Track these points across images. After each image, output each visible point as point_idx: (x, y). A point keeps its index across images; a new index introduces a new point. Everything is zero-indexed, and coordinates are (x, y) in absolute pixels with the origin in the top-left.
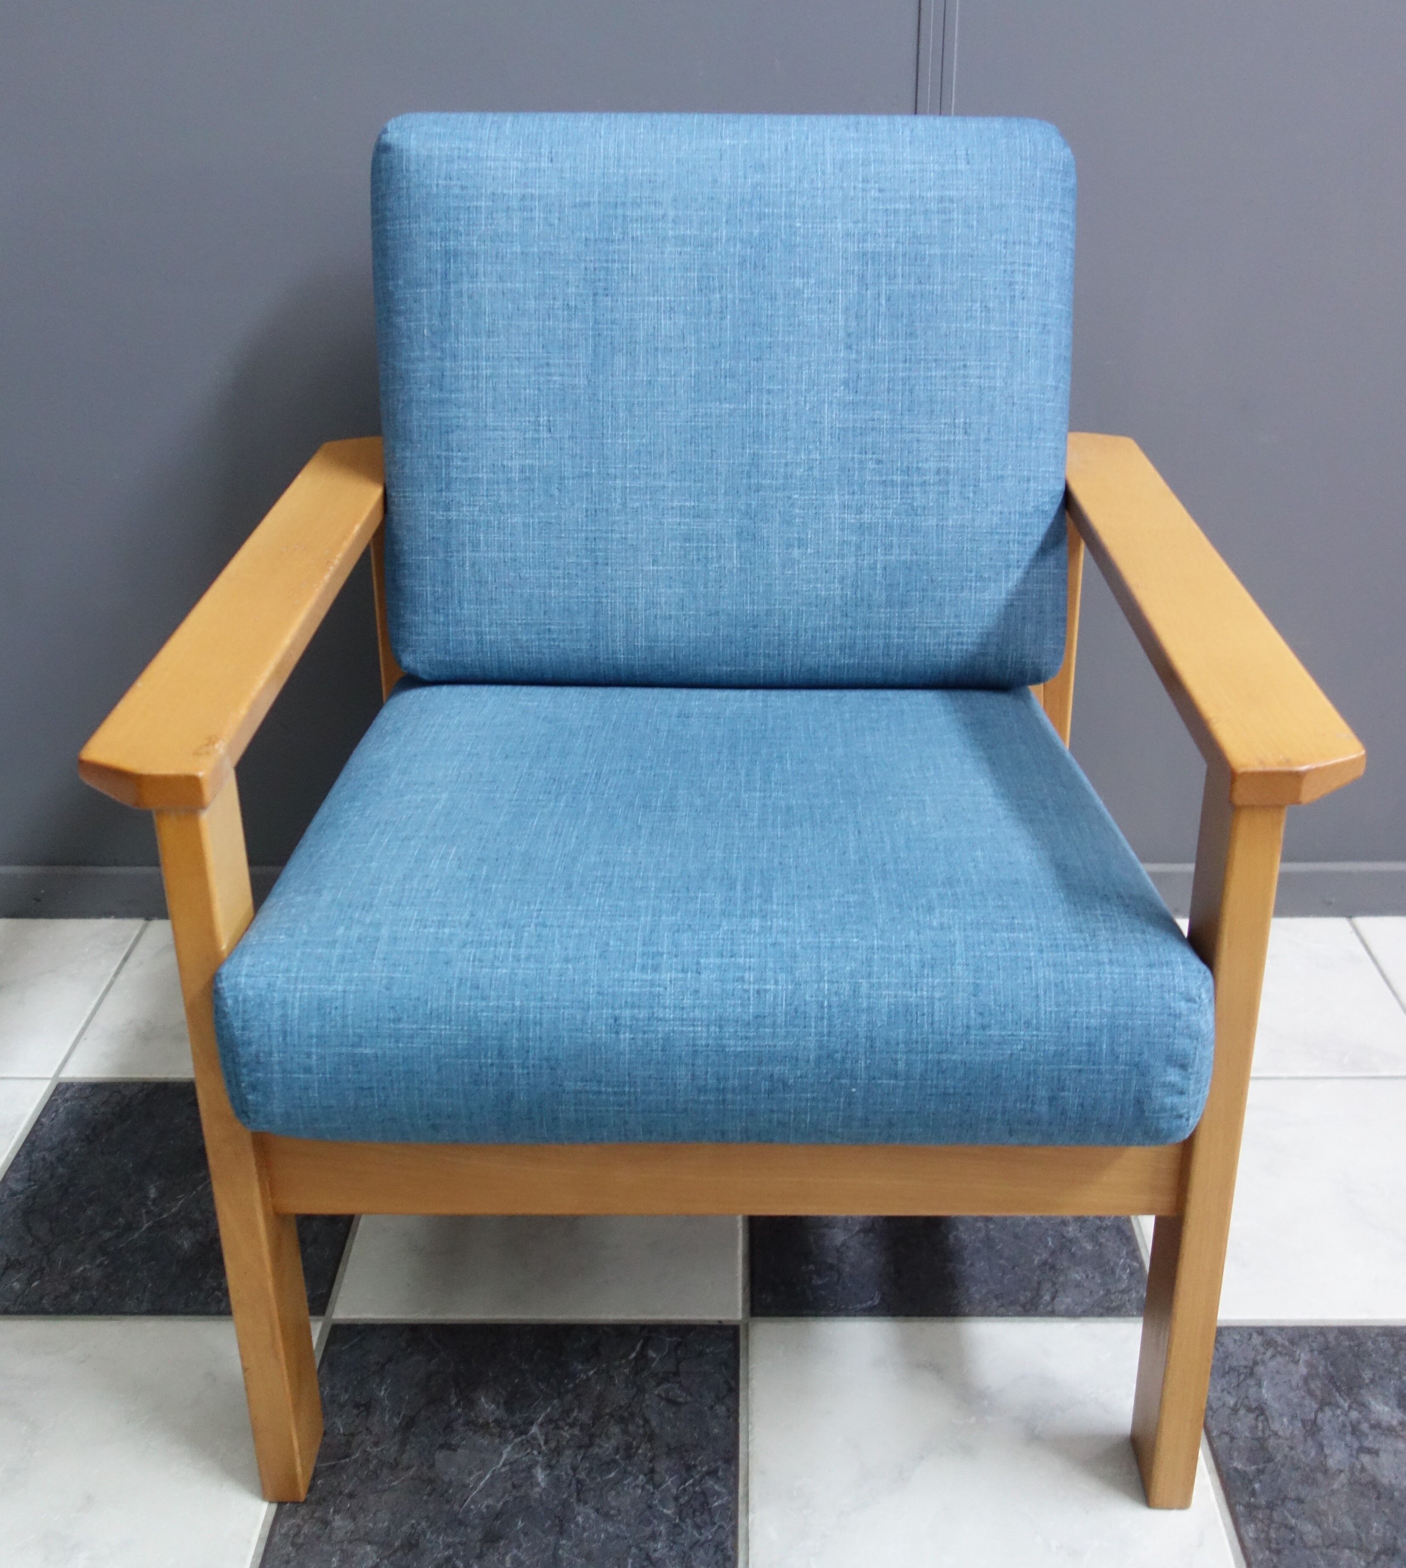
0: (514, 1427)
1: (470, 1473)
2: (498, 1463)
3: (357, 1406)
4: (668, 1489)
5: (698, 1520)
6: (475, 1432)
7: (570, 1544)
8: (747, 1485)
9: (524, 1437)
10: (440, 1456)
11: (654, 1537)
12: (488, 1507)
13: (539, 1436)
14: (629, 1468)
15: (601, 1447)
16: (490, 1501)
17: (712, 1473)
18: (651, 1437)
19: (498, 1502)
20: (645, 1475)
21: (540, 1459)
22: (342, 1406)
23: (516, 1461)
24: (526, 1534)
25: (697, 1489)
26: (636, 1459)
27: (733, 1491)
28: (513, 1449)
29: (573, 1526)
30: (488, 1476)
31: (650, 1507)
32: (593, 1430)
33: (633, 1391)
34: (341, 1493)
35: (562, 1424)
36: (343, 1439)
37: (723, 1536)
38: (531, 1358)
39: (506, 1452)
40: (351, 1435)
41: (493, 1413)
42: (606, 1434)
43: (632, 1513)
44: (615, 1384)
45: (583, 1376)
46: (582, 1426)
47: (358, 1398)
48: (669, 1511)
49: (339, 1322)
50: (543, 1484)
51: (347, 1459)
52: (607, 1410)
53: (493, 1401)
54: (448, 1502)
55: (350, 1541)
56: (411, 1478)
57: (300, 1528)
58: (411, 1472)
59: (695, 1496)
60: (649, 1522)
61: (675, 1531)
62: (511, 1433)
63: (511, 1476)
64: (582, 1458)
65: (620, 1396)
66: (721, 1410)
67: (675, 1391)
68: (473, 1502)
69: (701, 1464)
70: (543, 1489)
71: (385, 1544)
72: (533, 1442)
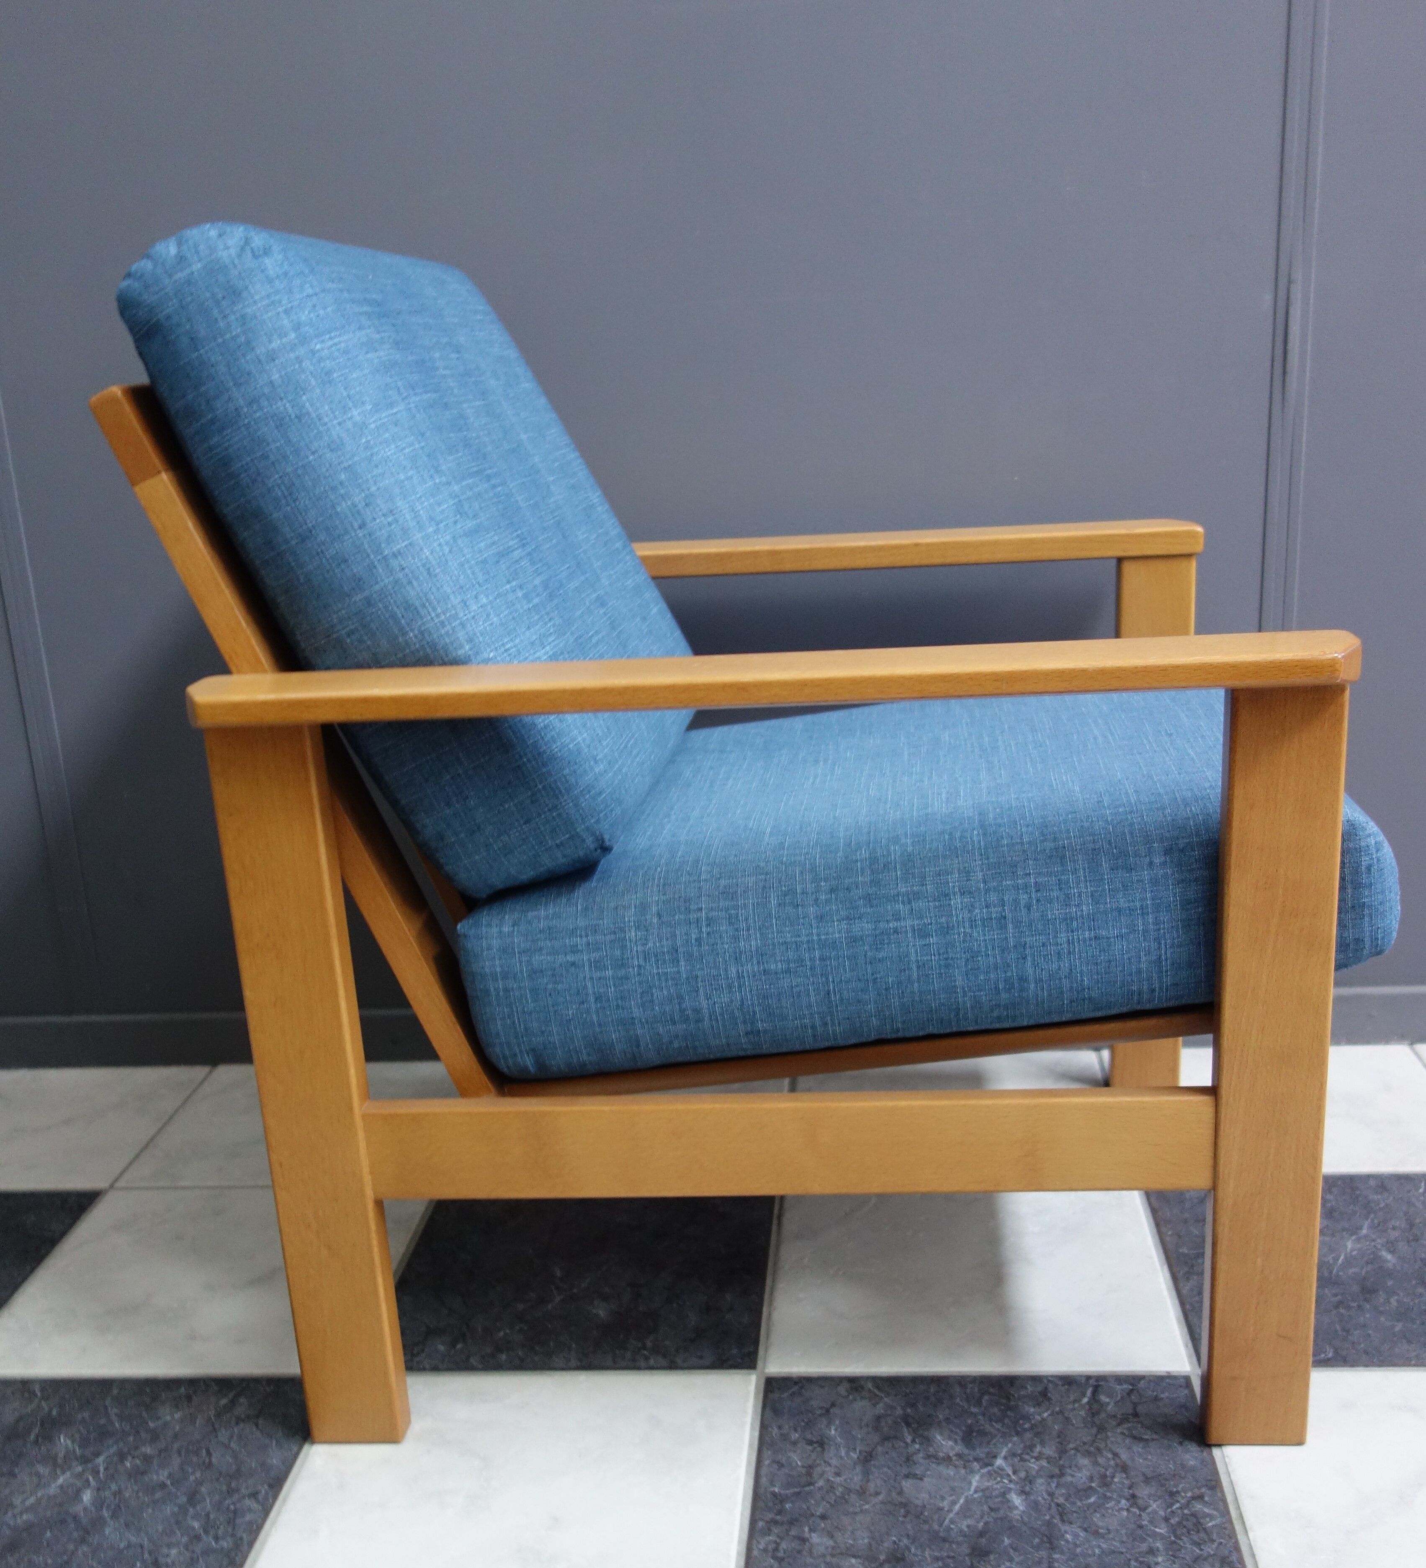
0: (976, 1459)
1: (943, 1498)
2: (969, 1489)
3: (810, 1443)
4: (1155, 1512)
5: (1195, 1538)
6: (939, 1464)
7: (1063, 1557)
8: (1238, 1508)
9: (990, 1468)
10: (907, 1485)
11: (1152, 1551)
12: (968, 1526)
13: (1006, 1468)
15: (1073, 1476)
16: (970, 1522)
17: (1199, 1498)
18: (1124, 1468)
19: (978, 1522)
20: (1128, 1500)
21: (1012, 1486)
22: (794, 1443)
23: (988, 1488)
24: (1015, 1550)
25: (1186, 1511)
26: (1114, 1486)
27: (1225, 1512)
28: (981, 1477)
29: (1062, 1543)
30: (962, 1501)
31: (1141, 1527)
32: (1061, 1462)
33: (1094, 1430)
34: (813, 1515)
35: (1027, 1457)
36: (804, 1471)
37: (1226, 1553)
38: (979, 1403)
39: (975, 1481)
40: (810, 1467)
41: (952, 1448)
42: (1076, 1466)
43: (1123, 1531)
44: (1073, 1425)
45: (1038, 1418)
46: (1049, 1459)
47: (809, 1437)
48: (1162, 1530)
49: (773, 1375)
50: (1021, 1508)
51: (812, 1487)
52: (1071, 1446)
53: (950, 1438)
54: (926, 1522)
55: (833, 1556)
56: (882, 1503)
57: (778, 1544)
58: (881, 1497)
59: (1185, 1517)
60: (1144, 1540)
61: (1174, 1549)
62: (976, 1465)
63: (986, 1502)
64: (1056, 1486)
65: (1082, 1433)
66: (1191, 1445)
67: (1139, 1430)
68: (952, 1522)
69: (1184, 1490)
70: (1023, 1512)
71: (870, 1558)
72: (1001, 1473)
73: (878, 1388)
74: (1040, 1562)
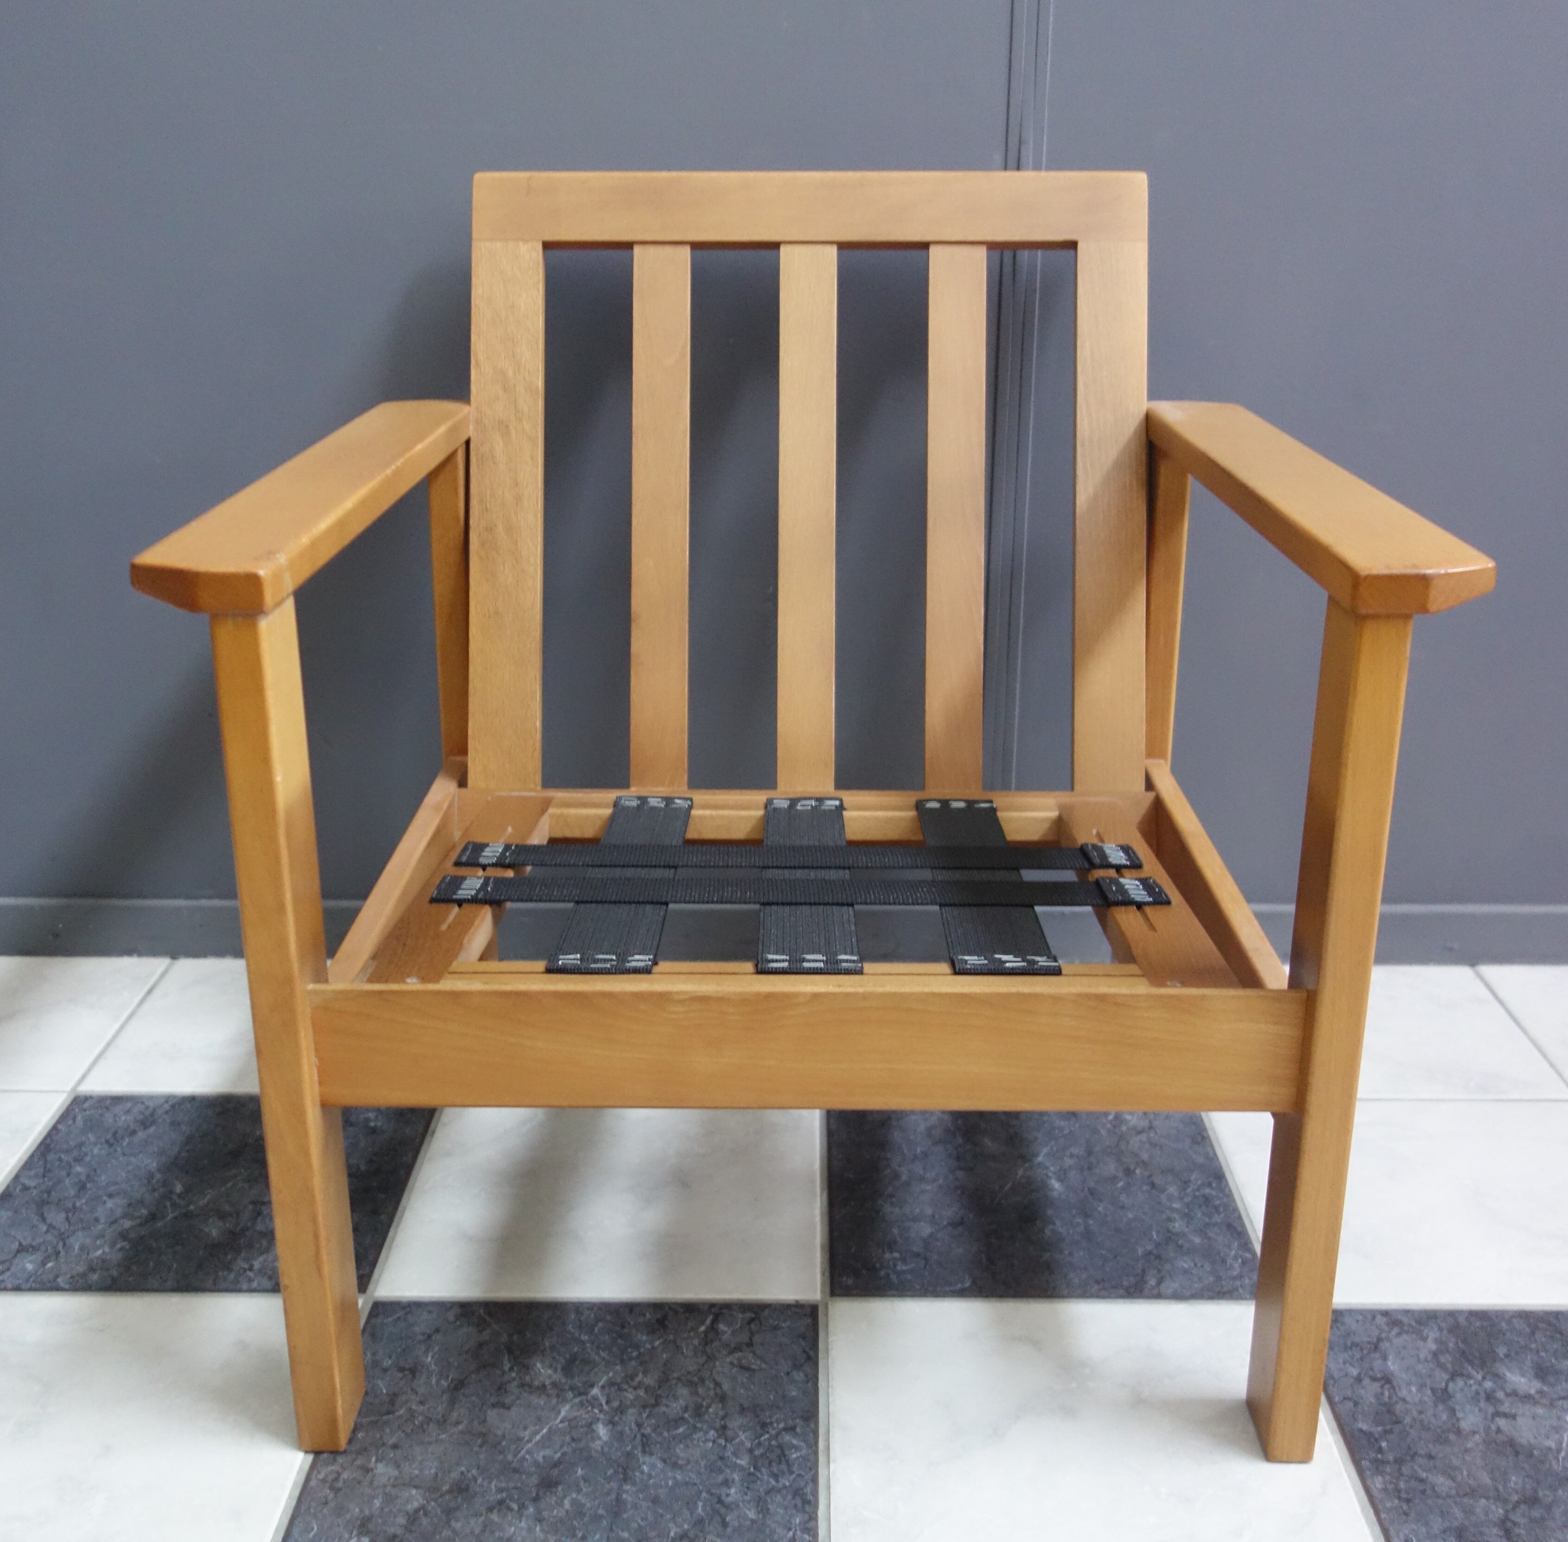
0: (572, 1388)
1: (525, 1428)
2: (556, 1419)
3: (402, 1370)
4: (742, 1443)
5: (775, 1470)
6: (531, 1393)
7: (634, 1489)
8: (828, 1440)
9: (584, 1397)
10: (492, 1415)
11: (726, 1483)
12: (544, 1457)
13: (600, 1397)
14: (699, 1425)
15: (667, 1406)
16: (548, 1452)
17: (791, 1429)
18: (723, 1399)
19: (556, 1453)
20: (717, 1431)
21: (602, 1416)
22: (385, 1370)
23: (575, 1418)
24: (586, 1481)
25: (774, 1443)
26: (706, 1417)
27: (813, 1445)
28: (572, 1407)
29: (637, 1474)
30: (545, 1431)
31: (722, 1458)
32: (659, 1392)
33: (702, 1359)
34: (384, 1444)
35: (626, 1386)
36: (387, 1399)
37: (802, 1484)
38: (591, 1331)
39: (564, 1411)
40: (395, 1395)
41: (550, 1377)
42: (674, 1396)
43: (703, 1463)
44: (683, 1353)
45: (648, 1346)
46: (647, 1389)
47: (402, 1364)
48: (743, 1462)
49: (380, 1299)
50: (605, 1438)
51: (391, 1416)
52: (675, 1375)
53: (551, 1366)
54: (501, 1452)
55: (394, 1486)
56: (462, 1433)
57: (339, 1474)
58: (461, 1427)
59: (770, 1449)
60: (721, 1471)
61: (750, 1479)
62: (570, 1395)
63: (570, 1432)
64: (648, 1416)
65: (690, 1363)
66: (798, 1376)
67: (748, 1358)
68: (528, 1452)
69: (778, 1422)
70: (606, 1443)
71: (432, 1489)
72: (594, 1403)
73: (490, 1314)
74: (608, 1494)
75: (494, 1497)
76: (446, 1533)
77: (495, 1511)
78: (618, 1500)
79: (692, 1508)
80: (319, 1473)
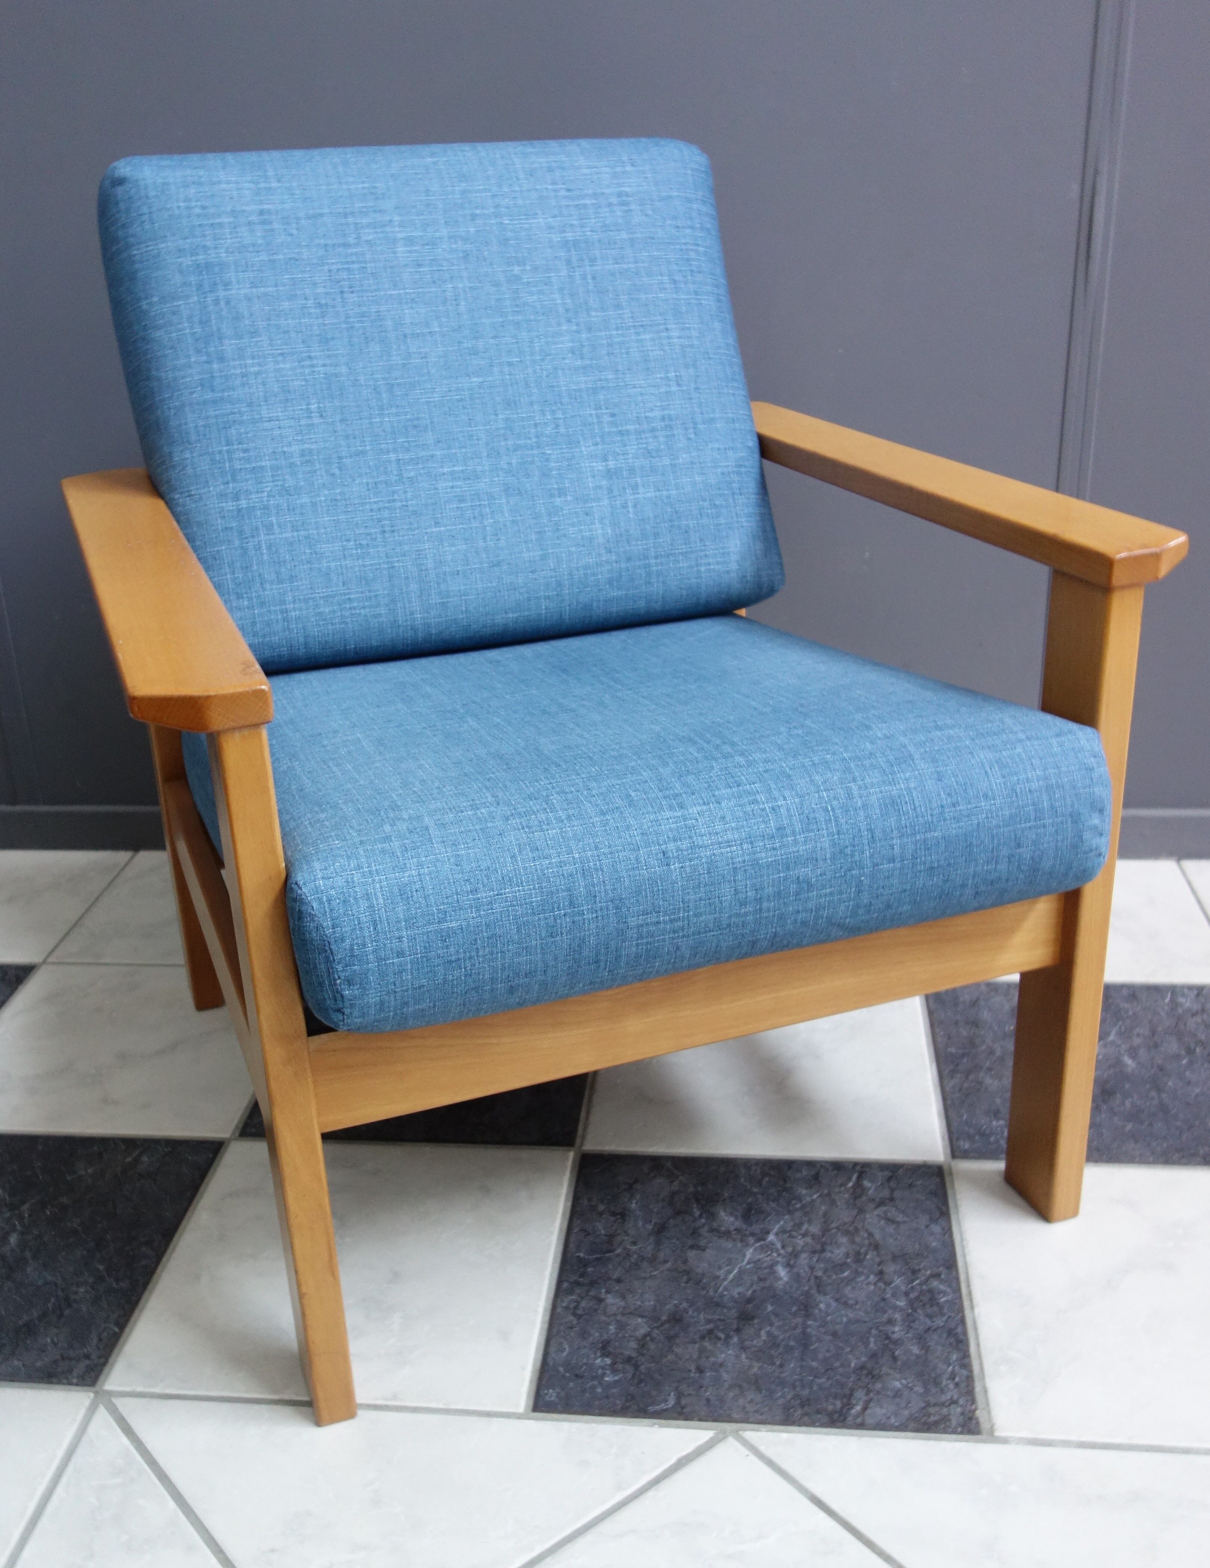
0: (752, 1234)
1: (720, 1268)
2: (743, 1261)
3: (613, 1214)
4: (898, 1287)
5: (929, 1311)
6: (720, 1237)
7: (816, 1324)
8: (969, 1285)
9: (762, 1243)
10: (691, 1254)
11: (890, 1322)
12: (739, 1294)
13: (776, 1243)
14: (860, 1269)
15: (832, 1252)
16: (740, 1289)
17: (937, 1276)
18: (876, 1247)
19: (748, 1290)
20: (876, 1275)
21: (779, 1259)
22: (601, 1214)
23: (759, 1260)
24: (776, 1316)
25: (924, 1287)
26: (865, 1263)
27: (957, 1289)
28: (755, 1250)
29: (816, 1311)
30: (735, 1271)
31: (884, 1299)
32: (824, 1240)
33: (855, 1212)
34: (609, 1279)
35: (795, 1234)
36: (606, 1239)
37: (953, 1325)
38: (760, 1183)
39: (749, 1253)
40: (612, 1235)
41: (733, 1224)
42: (836, 1243)
43: (869, 1303)
44: (837, 1206)
45: (808, 1199)
46: (813, 1237)
47: (613, 1209)
48: (902, 1303)
49: (588, 1152)
50: (785, 1279)
51: (611, 1254)
52: (834, 1225)
53: (731, 1214)
54: (704, 1288)
55: (623, 1315)
56: (669, 1270)
57: (578, 1303)
58: (668, 1265)
59: (923, 1293)
60: (885, 1311)
61: (909, 1320)
62: (751, 1240)
63: (756, 1272)
64: (817, 1261)
65: (843, 1214)
66: (936, 1229)
67: (893, 1213)
68: (726, 1289)
69: (925, 1268)
70: (787, 1283)
71: (653, 1318)
72: (770, 1247)
73: (676, 1167)
74: (795, 1327)
75: (704, 1328)
76: (670, 1357)
77: (707, 1339)
78: (804, 1333)
79: (866, 1344)
80: (563, 1301)
